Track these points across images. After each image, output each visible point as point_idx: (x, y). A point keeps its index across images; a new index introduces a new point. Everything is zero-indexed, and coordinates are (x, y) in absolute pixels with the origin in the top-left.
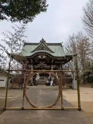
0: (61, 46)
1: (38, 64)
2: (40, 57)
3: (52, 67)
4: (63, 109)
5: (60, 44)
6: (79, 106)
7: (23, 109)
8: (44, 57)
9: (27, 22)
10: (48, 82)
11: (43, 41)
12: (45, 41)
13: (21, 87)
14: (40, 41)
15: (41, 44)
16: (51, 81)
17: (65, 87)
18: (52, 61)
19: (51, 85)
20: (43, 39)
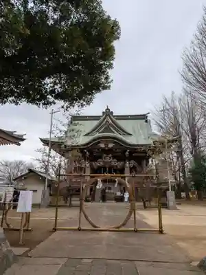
0: (146, 121)
1: (100, 160)
2: (102, 146)
3: (127, 165)
4: (136, 231)
5: (143, 117)
6: (161, 227)
7: (79, 230)
8: (111, 145)
9: (82, 106)
10: (119, 194)
11: (108, 113)
12: (112, 113)
13: (68, 204)
14: (103, 112)
15: (104, 119)
16: (125, 192)
17: (153, 204)
18: (127, 153)
19: (126, 200)
20: (108, 109)
